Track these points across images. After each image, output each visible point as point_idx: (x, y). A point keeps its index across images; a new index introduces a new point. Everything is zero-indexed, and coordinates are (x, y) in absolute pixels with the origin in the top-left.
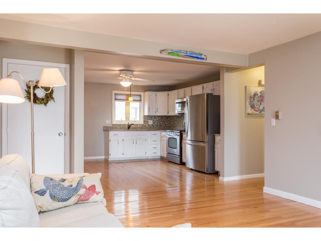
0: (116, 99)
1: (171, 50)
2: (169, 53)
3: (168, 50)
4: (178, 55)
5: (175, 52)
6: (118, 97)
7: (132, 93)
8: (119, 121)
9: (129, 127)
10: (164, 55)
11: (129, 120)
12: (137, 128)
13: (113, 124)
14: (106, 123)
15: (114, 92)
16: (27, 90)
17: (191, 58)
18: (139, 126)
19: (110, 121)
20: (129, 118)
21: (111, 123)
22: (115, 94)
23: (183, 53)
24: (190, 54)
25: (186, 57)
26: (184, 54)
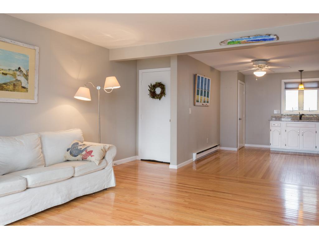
0: (286, 88)
1: (231, 40)
2: (229, 43)
3: (227, 40)
4: (239, 43)
5: (235, 40)
6: (289, 86)
7: (303, 80)
8: (290, 111)
9: (301, 117)
10: (224, 46)
11: (302, 109)
12: (313, 119)
13: (282, 114)
14: (274, 113)
15: (284, 81)
16: (150, 90)
17: (255, 42)
18: (315, 116)
19: (279, 111)
20: (303, 107)
21: (279, 113)
22: (286, 83)
23: (245, 39)
24: (253, 39)
25: (249, 43)
26: (247, 40)
